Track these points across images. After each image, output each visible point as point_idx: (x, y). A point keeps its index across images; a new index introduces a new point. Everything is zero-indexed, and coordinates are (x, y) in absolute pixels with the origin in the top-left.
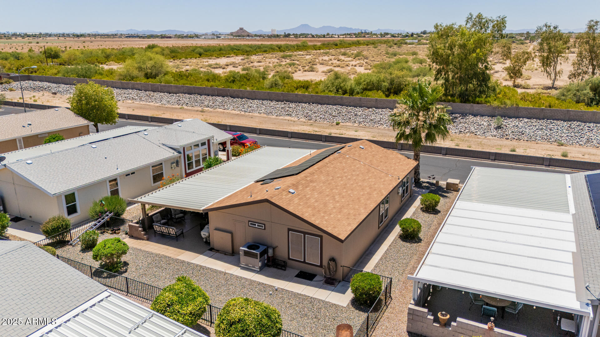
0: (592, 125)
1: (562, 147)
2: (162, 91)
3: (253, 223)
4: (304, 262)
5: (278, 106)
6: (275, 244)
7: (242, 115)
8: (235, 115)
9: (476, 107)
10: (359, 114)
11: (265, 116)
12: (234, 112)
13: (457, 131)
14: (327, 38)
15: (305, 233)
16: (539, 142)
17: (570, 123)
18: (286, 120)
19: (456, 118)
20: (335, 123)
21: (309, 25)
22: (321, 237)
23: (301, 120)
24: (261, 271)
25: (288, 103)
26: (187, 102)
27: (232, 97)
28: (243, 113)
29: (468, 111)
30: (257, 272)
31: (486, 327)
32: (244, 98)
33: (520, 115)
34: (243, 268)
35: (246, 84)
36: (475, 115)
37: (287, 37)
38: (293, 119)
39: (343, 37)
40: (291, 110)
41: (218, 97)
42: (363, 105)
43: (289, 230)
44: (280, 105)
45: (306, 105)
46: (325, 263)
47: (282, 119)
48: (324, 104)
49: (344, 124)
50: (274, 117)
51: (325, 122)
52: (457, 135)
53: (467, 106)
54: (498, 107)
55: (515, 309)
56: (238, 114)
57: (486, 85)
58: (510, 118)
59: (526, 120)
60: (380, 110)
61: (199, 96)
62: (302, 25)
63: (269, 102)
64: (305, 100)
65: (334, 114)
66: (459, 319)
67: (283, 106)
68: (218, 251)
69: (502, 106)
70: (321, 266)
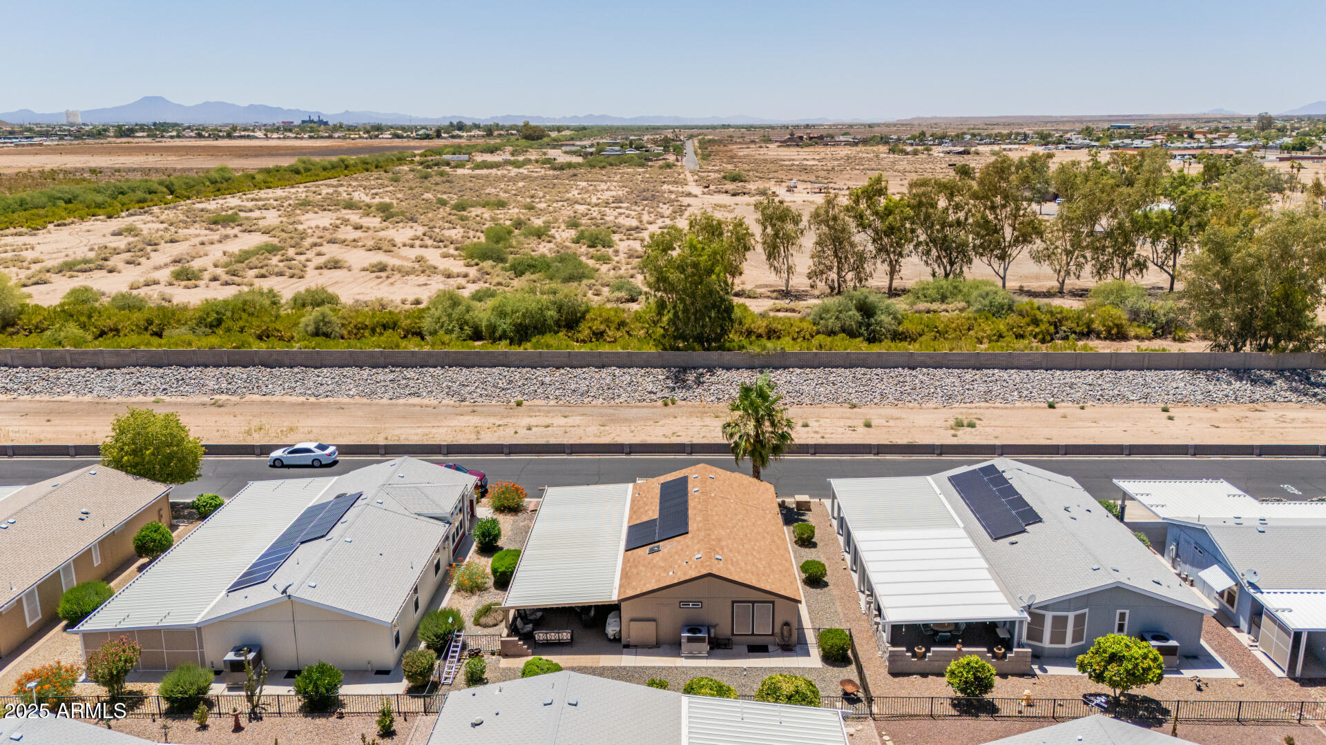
0: (879, 371)
1: (855, 410)
2: (74, 363)
3: (686, 603)
4: (753, 634)
5: (381, 377)
6: (715, 621)
7: (312, 404)
8: (298, 405)
9: (727, 357)
10: (547, 380)
11: (365, 400)
12: (287, 399)
13: (713, 398)
14: (235, 138)
15: (753, 602)
16: (826, 405)
17: (853, 370)
18: (414, 405)
19: (702, 374)
20: (513, 403)
21: (167, 98)
22: (773, 603)
23: (444, 402)
24: (710, 655)
25: (398, 369)
26: (164, 387)
27: (266, 366)
28: (312, 399)
29: (715, 363)
30: (707, 658)
31: (955, 649)
32: (296, 366)
33: (788, 363)
34: (687, 657)
35: (251, 324)
36: (728, 369)
37: (128, 136)
38: (426, 401)
39: (279, 138)
40: (411, 383)
41: (233, 369)
42: (546, 363)
43: (733, 602)
44: (384, 375)
45: (439, 371)
46: (777, 630)
47: (405, 405)
48: (473, 367)
49: (530, 403)
50: (385, 401)
51: (494, 402)
52: (716, 404)
53: (714, 355)
54: (758, 355)
55: (958, 631)
56: (303, 404)
57: (730, 318)
58: (777, 368)
59: (798, 371)
60: (579, 371)
61: (182, 370)
62: (146, 99)
63: (356, 370)
64: (431, 361)
65: (501, 385)
66: (932, 649)
67: (391, 376)
68: (636, 646)
69: (764, 353)
70: (773, 634)
